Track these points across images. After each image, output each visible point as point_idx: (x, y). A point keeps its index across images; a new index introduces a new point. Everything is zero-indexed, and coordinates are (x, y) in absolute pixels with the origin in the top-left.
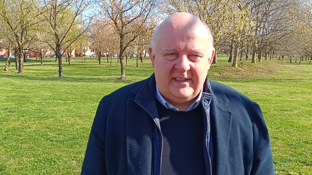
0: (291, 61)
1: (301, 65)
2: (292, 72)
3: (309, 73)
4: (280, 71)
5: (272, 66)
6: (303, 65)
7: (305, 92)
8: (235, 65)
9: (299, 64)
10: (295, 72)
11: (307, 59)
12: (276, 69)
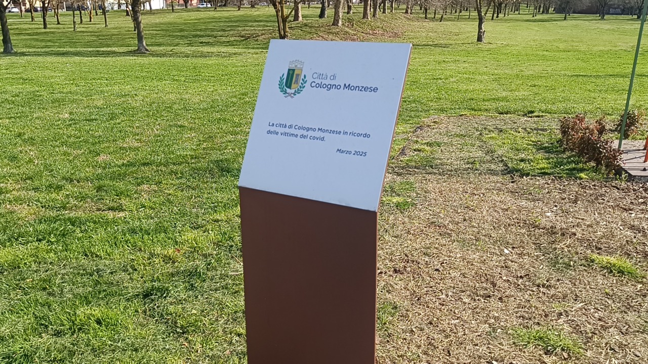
0: (426, 16)
1: (444, 23)
2: (432, 35)
3: (460, 36)
4: (411, 34)
5: (397, 25)
6: (447, 23)
7: (459, 61)
8: (338, 22)
9: (441, 21)
10: (436, 34)
11: (454, 12)
12: (405, 31)
